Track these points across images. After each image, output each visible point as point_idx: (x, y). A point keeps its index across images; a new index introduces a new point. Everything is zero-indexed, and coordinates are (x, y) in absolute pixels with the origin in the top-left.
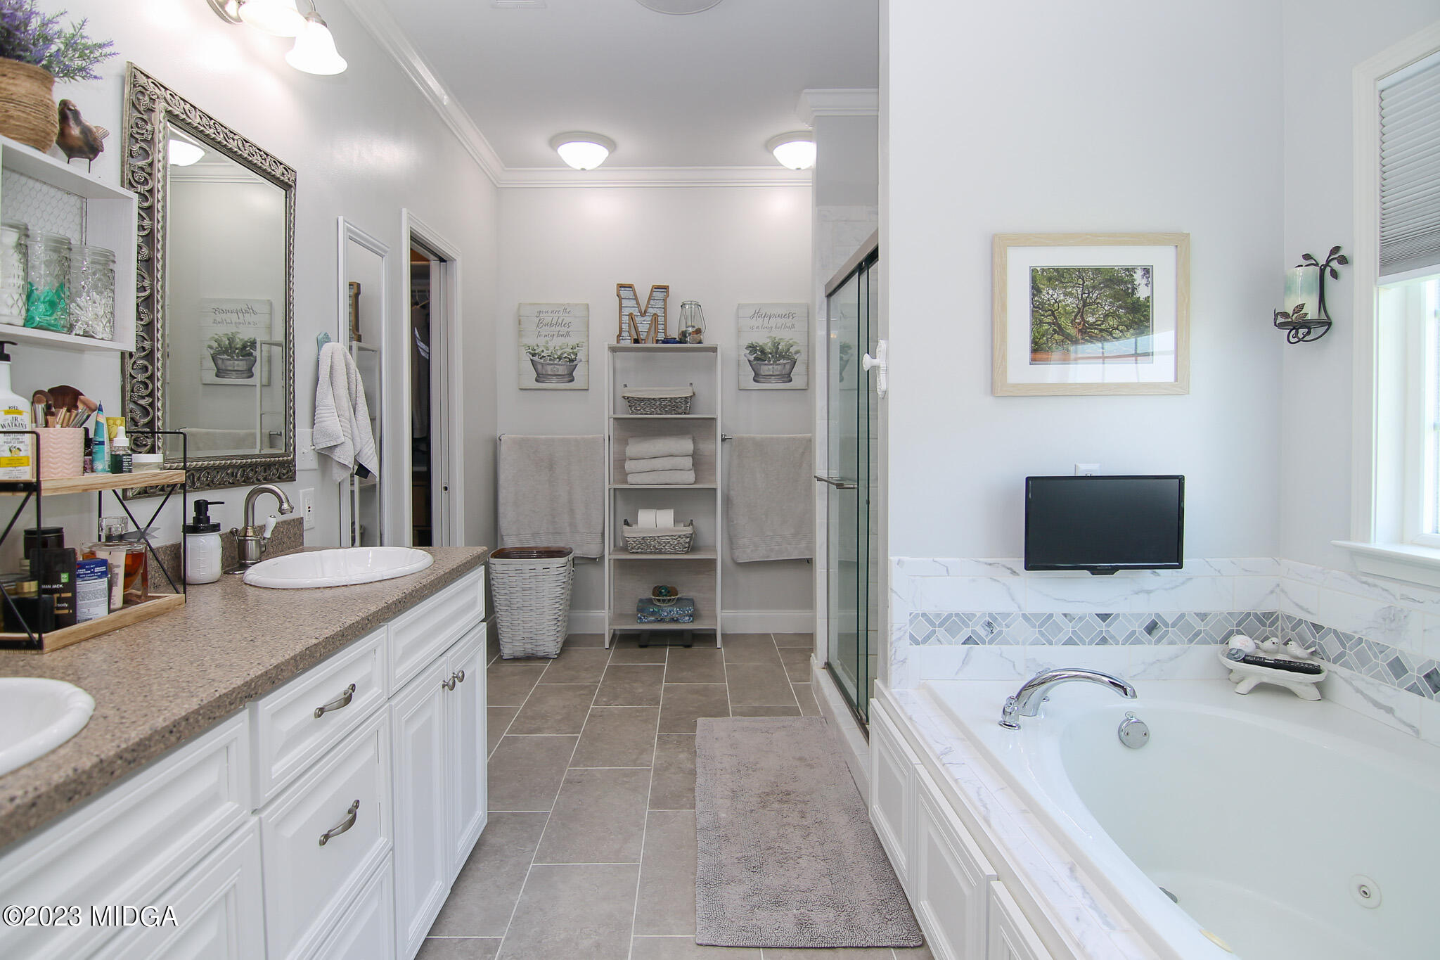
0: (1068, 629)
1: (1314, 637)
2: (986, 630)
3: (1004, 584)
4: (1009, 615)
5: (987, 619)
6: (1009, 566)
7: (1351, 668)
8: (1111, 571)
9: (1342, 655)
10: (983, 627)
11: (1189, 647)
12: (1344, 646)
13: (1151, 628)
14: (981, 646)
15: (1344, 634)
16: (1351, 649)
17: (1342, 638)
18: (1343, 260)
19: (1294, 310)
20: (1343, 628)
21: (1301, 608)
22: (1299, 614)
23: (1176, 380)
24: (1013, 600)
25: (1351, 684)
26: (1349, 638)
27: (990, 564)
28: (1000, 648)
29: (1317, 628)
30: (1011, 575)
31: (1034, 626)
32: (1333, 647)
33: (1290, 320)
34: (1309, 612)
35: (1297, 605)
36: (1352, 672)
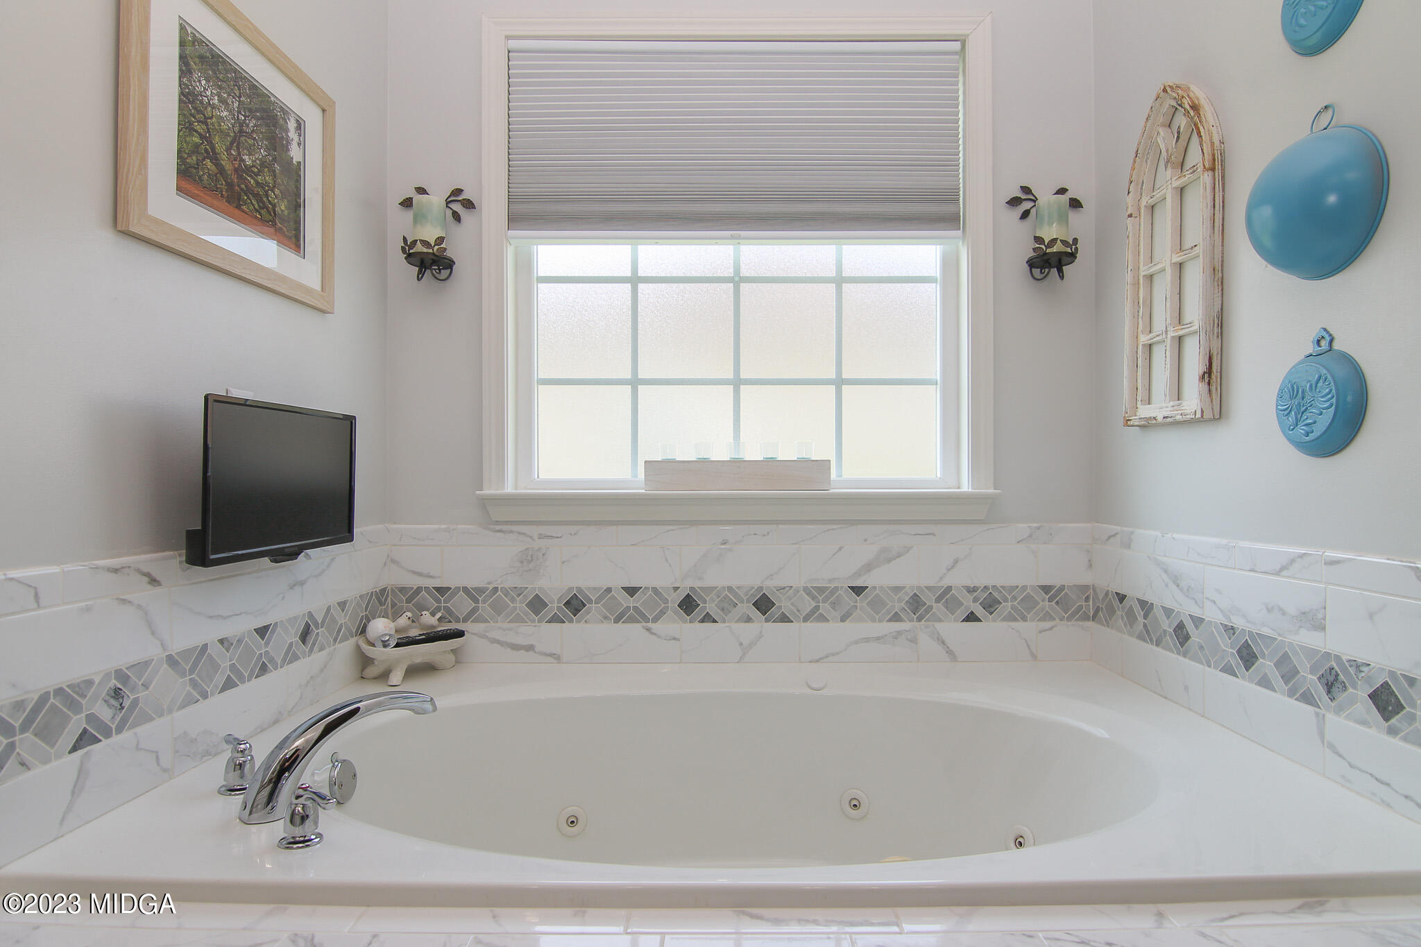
0: (225, 661)
1: (438, 601)
2: (110, 706)
3: (139, 607)
4: (146, 664)
5: (114, 683)
6: (145, 570)
7: (486, 621)
8: (293, 555)
9: (474, 610)
10: (105, 701)
11: (335, 649)
12: (476, 600)
13: (305, 636)
14: (105, 742)
15: (476, 589)
16: (484, 602)
17: (473, 594)
18: (469, 205)
19: (436, 241)
20: (471, 583)
21: (420, 574)
22: (413, 582)
23: (323, 289)
24: (153, 633)
25: (486, 637)
26: (481, 591)
27: (116, 571)
28: (136, 734)
29: (441, 590)
30: (149, 587)
31: (183, 674)
32: (462, 605)
33: (431, 251)
34: (431, 577)
35: (414, 572)
36: (489, 624)
